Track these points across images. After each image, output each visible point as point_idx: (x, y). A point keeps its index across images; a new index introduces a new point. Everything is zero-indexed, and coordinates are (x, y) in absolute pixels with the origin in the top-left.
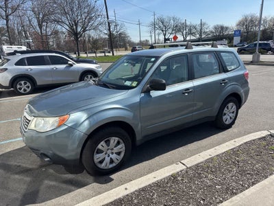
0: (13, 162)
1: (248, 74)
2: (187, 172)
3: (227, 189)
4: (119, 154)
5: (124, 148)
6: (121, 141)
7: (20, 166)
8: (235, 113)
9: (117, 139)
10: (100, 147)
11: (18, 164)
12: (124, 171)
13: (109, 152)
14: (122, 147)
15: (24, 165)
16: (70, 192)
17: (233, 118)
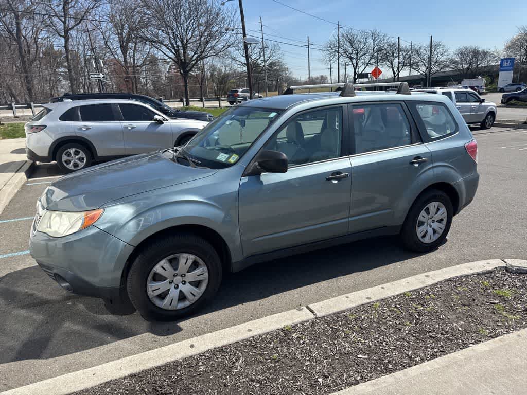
0: (23, 288)
1: (475, 147)
2: (313, 325)
3: (379, 361)
4: (197, 284)
5: (206, 274)
6: (200, 261)
7: (32, 295)
8: (445, 222)
9: (192, 257)
10: (158, 269)
11: (30, 292)
12: (205, 316)
13: (178, 279)
14: (202, 273)
15: (40, 294)
16: (102, 344)
17: (441, 232)
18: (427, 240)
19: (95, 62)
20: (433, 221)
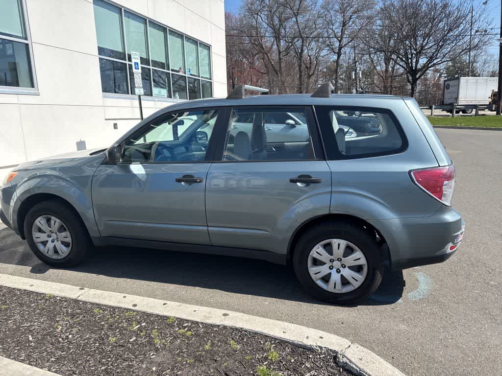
4: (65, 244)
5: (70, 238)
6: (65, 227)
9: (58, 221)
10: (37, 223)
13: (54, 236)
14: (67, 236)
17: (357, 285)
18: (329, 288)
19: (355, 74)
20: (344, 266)
